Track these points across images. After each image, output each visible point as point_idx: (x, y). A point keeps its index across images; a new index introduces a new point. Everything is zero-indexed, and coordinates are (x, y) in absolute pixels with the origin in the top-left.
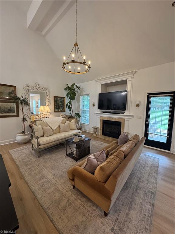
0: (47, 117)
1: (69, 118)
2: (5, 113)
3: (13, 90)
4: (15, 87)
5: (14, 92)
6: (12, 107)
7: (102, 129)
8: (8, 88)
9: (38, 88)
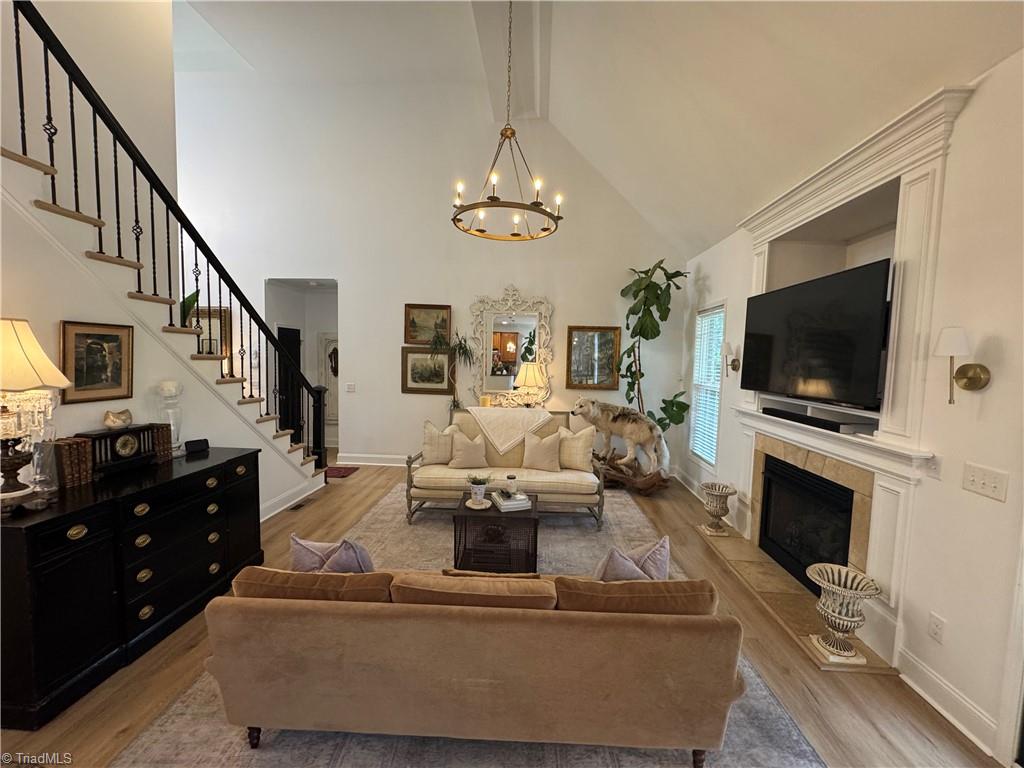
0: (528, 406)
1: (615, 419)
2: (423, 381)
3: (445, 317)
4: (448, 308)
5: (445, 324)
6: (439, 367)
7: (758, 507)
8: (434, 313)
9: (510, 303)
